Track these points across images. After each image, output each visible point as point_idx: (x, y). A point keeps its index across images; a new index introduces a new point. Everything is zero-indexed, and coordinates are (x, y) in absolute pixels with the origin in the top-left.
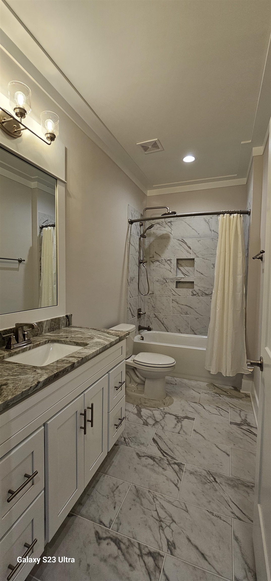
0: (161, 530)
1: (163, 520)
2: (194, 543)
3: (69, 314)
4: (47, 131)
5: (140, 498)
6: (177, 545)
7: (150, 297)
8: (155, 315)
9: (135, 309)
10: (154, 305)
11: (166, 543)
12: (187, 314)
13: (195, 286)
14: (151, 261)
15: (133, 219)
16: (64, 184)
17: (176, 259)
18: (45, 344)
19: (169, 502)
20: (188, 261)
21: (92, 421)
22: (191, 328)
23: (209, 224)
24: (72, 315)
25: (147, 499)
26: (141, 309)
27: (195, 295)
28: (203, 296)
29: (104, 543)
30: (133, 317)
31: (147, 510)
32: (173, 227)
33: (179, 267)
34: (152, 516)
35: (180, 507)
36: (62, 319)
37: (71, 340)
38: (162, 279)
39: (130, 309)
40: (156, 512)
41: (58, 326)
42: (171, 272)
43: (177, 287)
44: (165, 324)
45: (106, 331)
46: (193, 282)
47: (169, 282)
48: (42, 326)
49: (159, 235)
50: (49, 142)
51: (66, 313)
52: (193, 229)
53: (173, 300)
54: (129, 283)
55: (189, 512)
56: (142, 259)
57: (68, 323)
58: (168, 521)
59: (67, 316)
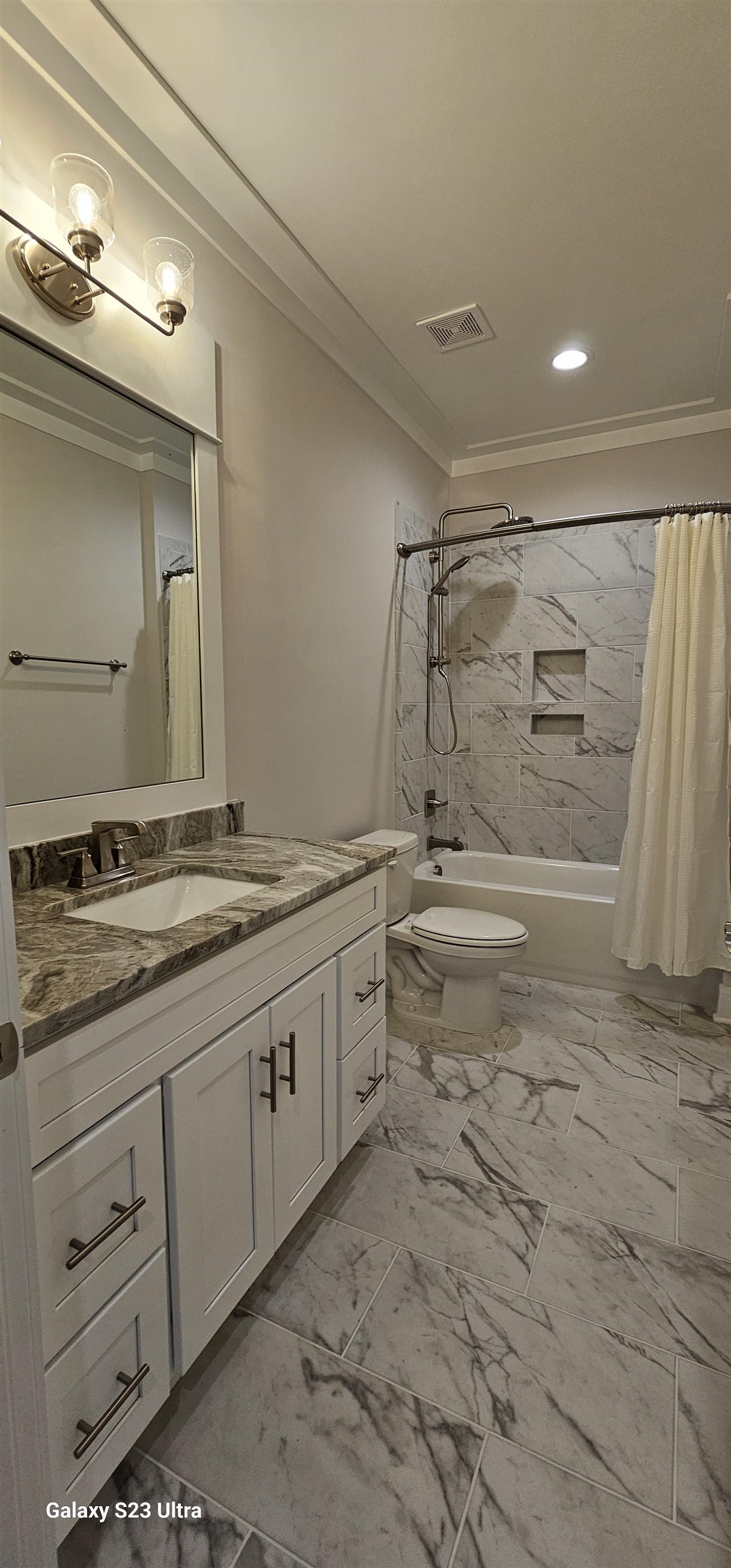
0: (476, 1371)
1: (482, 1343)
2: (566, 1410)
3: (234, 801)
4: (163, 297)
5: (422, 1285)
6: (519, 1411)
7: (460, 759)
8: (474, 808)
9: (419, 792)
10: (469, 783)
11: (490, 1405)
12: (562, 804)
13: (585, 726)
14: (463, 660)
15: (410, 542)
16: (215, 448)
17: (532, 651)
18: (172, 876)
19: (501, 1300)
20: (567, 658)
21: (291, 1079)
22: (575, 843)
23: (629, 549)
24: (242, 803)
25: (441, 1287)
26: (434, 791)
27: (587, 752)
28: (609, 755)
29: (325, 1390)
30: (413, 813)
31: (441, 1315)
32: (524, 563)
33: (543, 674)
34: (455, 1333)
35: (530, 1313)
36: (218, 813)
37: (239, 868)
38: (494, 709)
39: (403, 791)
40: (464, 1322)
41: (205, 831)
42: (518, 689)
43: (534, 731)
44: (501, 834)
45: (333, 846)
46: (581, 717)
47: (514, 717)
48: (163, 831)
49: (486, 587)
50: (168, 328)
51: (228, 799)
52: (582, 565)
53: (523, 767)
54: (401, 722)
55: (554, 1330)
56: (436, 655)
57: (232, 826)
58: (496, 1347)
59: (229, 806)
